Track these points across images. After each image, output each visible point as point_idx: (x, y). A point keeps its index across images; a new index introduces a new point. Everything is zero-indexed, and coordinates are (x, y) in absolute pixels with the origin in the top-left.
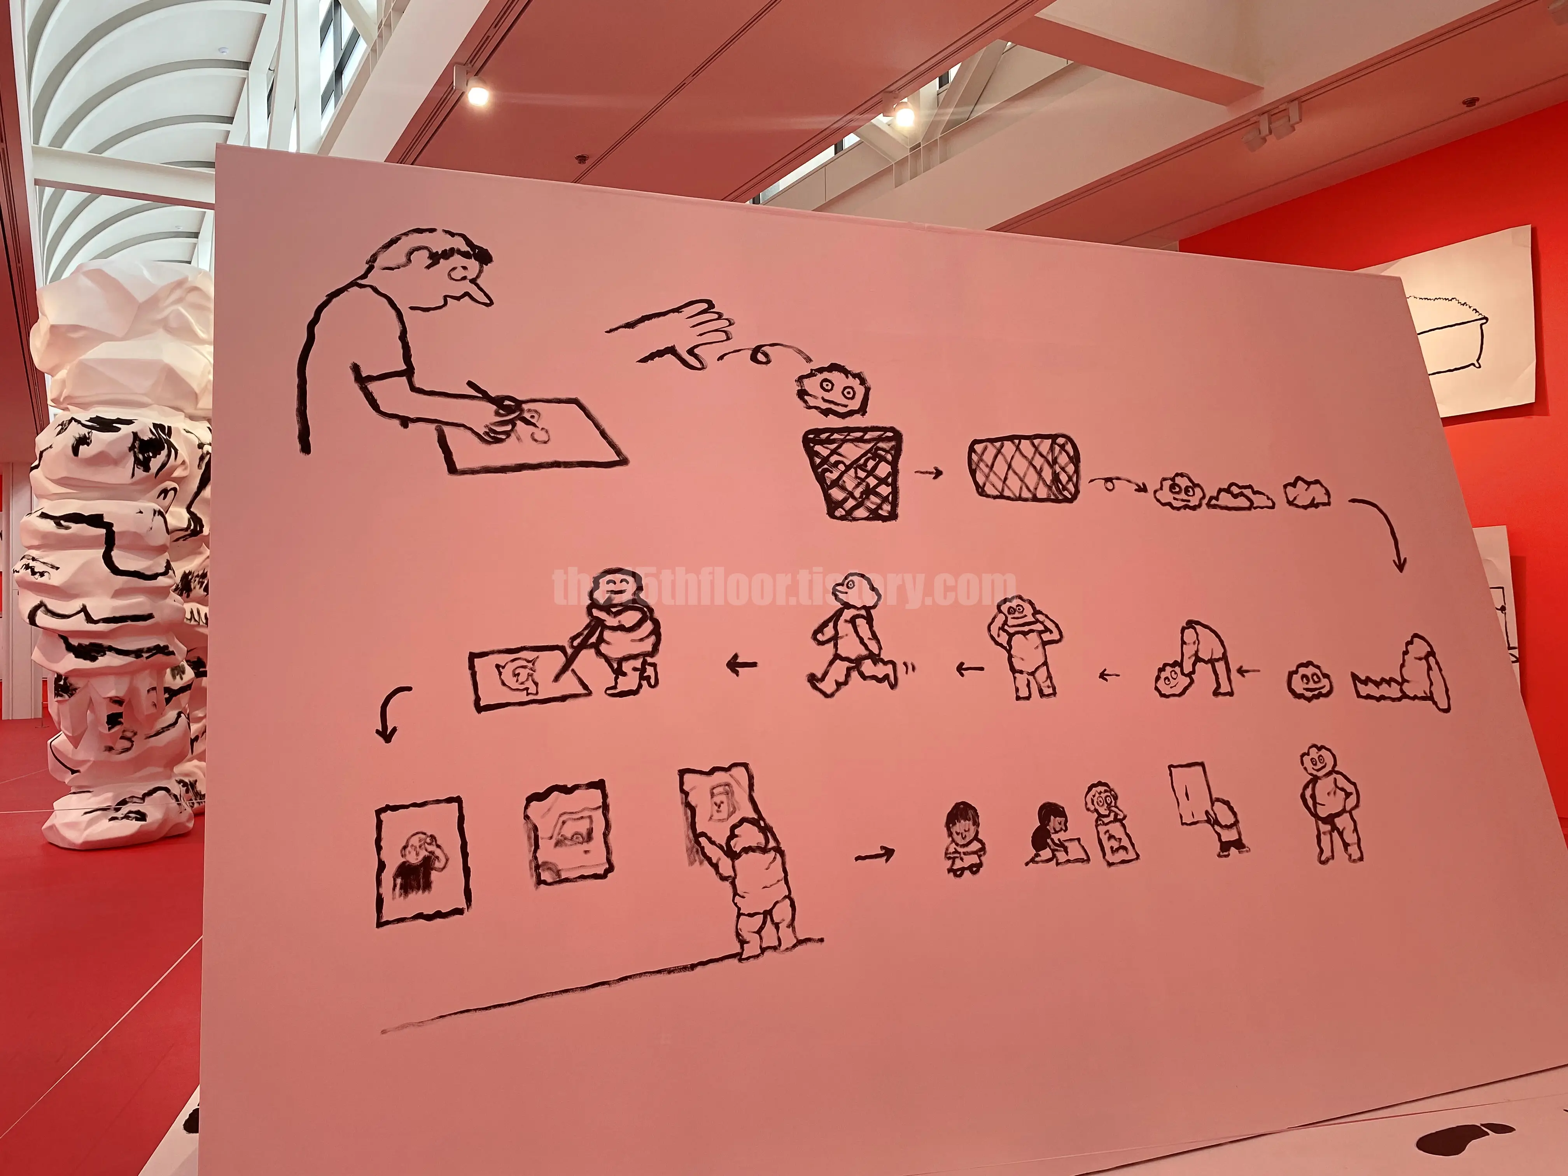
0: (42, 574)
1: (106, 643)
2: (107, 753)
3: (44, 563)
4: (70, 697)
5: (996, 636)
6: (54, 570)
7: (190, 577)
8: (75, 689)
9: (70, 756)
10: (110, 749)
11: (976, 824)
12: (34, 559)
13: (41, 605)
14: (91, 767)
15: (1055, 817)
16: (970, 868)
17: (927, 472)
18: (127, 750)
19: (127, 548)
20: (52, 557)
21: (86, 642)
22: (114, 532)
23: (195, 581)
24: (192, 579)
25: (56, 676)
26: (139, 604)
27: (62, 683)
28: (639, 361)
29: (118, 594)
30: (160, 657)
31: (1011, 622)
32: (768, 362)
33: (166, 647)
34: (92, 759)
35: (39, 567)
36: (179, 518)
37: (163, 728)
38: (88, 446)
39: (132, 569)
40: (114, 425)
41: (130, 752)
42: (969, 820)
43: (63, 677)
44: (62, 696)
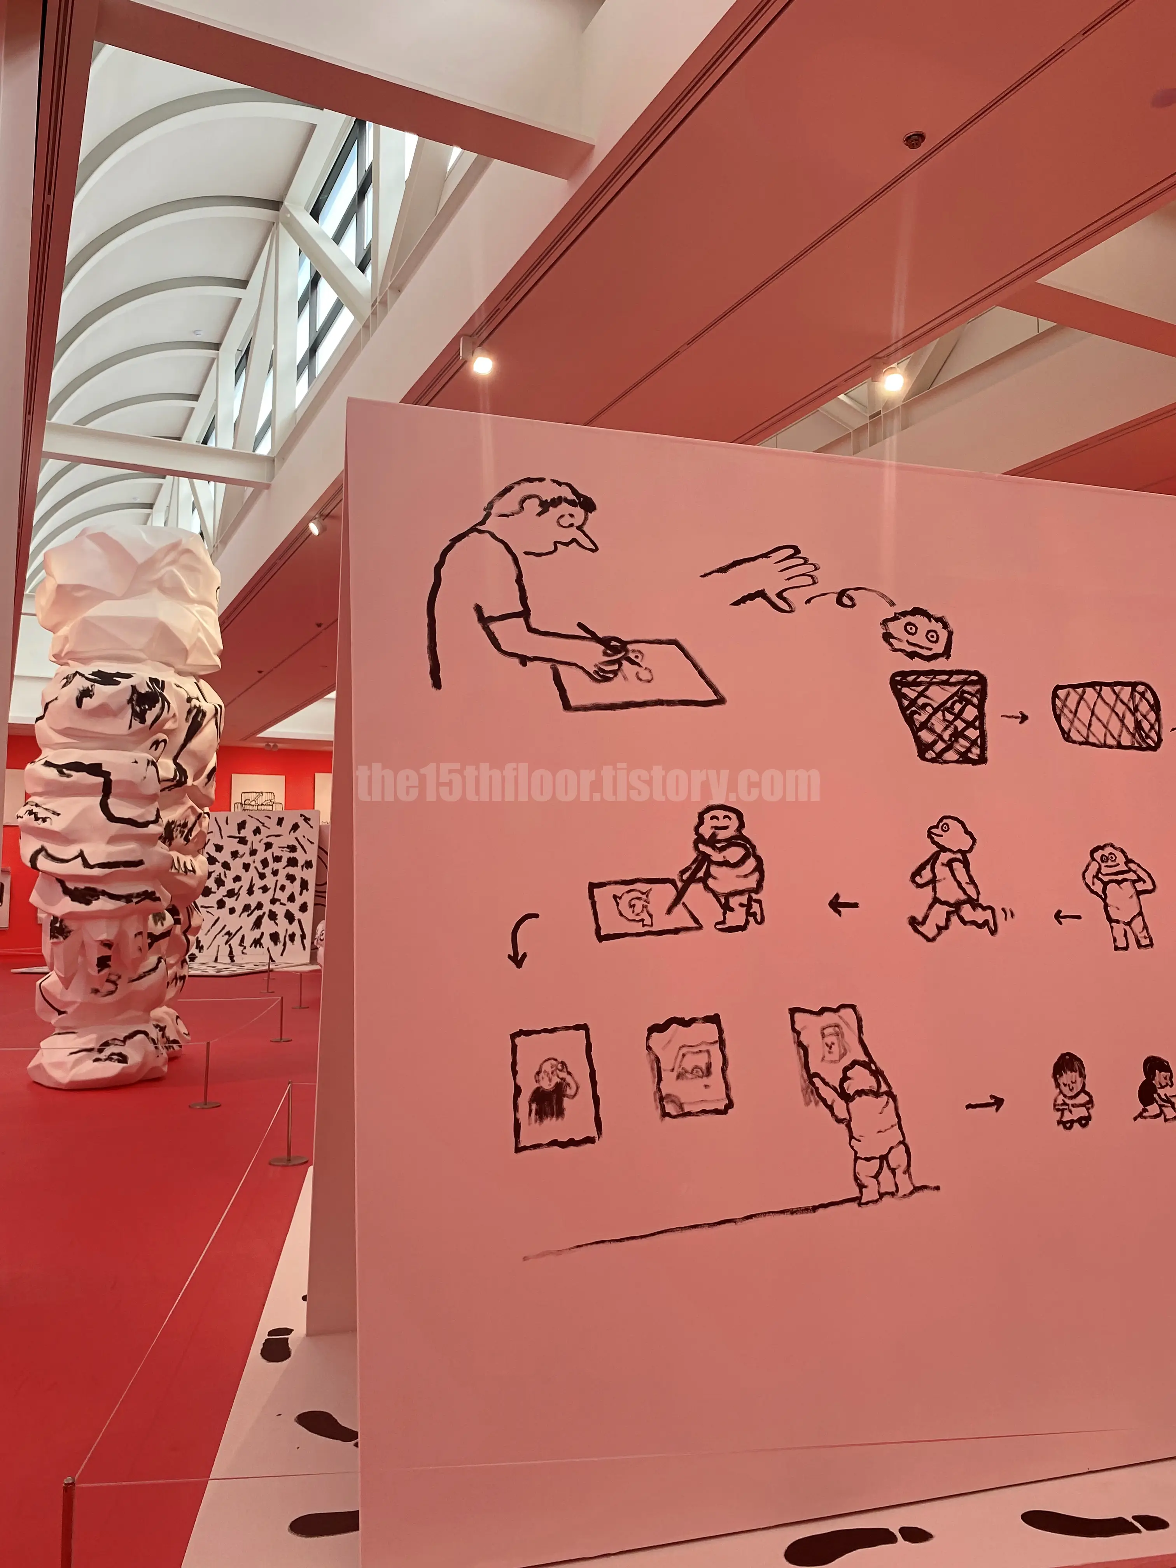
0: (44, 820)
1: (100, 887)
2: (93, 995)
3: (46, 809)
4: (64, 939)
5: (1090, 884)
6: (55, 816)
7: (173, 826)
8: (70, 932)
9: (59, 997)
10: (96, 991)
11: (1083, 1075)
12: (37, 805)
13: (42, 849)
14: (78, 1007)
15: (1160, 1072)
16: (1079, 1120)
17: (1012, 717)
18: (111, 993)
19: (121, 796)
20: (54, 804)
21: (82, 886)
22: (111, 781)
23: (177, 830)
24: (174, 828)
25: (52, 918)
26: (132, 851)
27: (58, 925)
28: (731, 604)
29: (113, 840)
30: (147, 903)
31: (1104, 870)
32: (853, 605)
33: (153, 893)
34: (79, 1000)
35: (42, 814)
36: (167, 769)
37: (144, 973)
38: (91, 698)
39: (126, 815)
40: (114, 678)
41: (114, 995)
42: (1075, 1072)
43: (59, 920)
44: (57, 938)
